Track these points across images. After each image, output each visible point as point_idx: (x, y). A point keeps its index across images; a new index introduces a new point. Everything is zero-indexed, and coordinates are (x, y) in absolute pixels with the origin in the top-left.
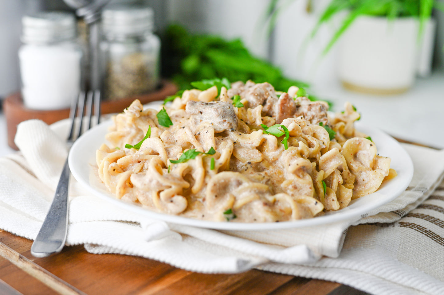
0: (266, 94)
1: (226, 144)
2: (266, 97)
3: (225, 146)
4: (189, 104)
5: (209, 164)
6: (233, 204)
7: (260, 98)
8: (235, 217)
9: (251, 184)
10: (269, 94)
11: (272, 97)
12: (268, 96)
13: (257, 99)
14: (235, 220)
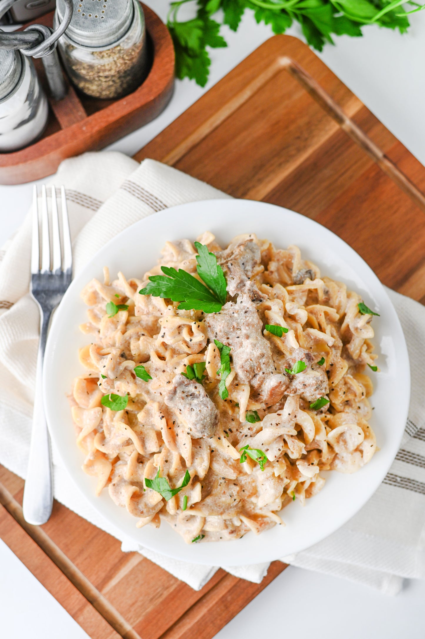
0: (258, 368)
1: (202, 462)
2: (256, 372)
3: (201, 464)
4: (168, 399)
5: (182, 499)
6: (203, 527)
7: (250, 374)
8: (203, 536)
9: (220, 517)
10: (260, 369)
11: (263, 373)
12: (259, 371)
13: (246, 376)
14: (204, 539)
